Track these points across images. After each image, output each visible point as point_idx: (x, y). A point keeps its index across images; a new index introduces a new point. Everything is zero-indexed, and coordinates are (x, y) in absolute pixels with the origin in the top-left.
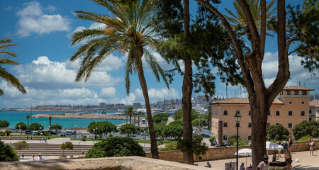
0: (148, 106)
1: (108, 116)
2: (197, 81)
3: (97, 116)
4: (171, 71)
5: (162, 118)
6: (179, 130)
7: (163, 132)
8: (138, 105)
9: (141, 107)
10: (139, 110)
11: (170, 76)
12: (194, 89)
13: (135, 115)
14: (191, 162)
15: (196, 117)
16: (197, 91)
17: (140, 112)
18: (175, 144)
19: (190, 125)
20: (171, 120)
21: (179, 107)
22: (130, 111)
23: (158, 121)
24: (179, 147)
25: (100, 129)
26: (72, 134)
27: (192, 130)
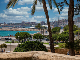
0: (49, 23)
1: (26, 29)
2: (76, 9)
3: (20, 29)
4: (62, 3)
5: (57, 30)
6: (66, 37)
7: (57, 39)
8: (43, 23)
9: (45, 24)
10: (44, 26)
11: (61, 6)
12: (75, 13)
13: (42, 28)
14: (74, 55)
15: (76, 29)
16: (77, 14)
17: (44, 27)
18: (64, 45)
19: (73, 34)
20: (62, 31)
21: (66, 24)
22: (38, 26)
23: (55, 32)
24: (66, 47)
26: (7, 39)
27: (74, 37)
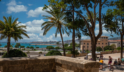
0: (63, 42)
1: (52, 45)
2: (76, 35)
3: (49, 45)
4: (69, 32)
5: (67, 45)
6: (71, 48)
7: (67, 49)
8: (60, 42)
10: (60, 43)
11: (69, 34)
12: (75, 37)
13: (59, 44)
14: (75, 57)
15: (76, 45)
16: (76, 38)
17: (61, 43)
18: (70, 52)
19: (75, 47)
20: (69, 45)
21: (71, 42)
22: (58, 43)
23: (66, 46)
24: (71, 53)
25: (49, 48)
26: (42, 50)
27: (75, 48)
